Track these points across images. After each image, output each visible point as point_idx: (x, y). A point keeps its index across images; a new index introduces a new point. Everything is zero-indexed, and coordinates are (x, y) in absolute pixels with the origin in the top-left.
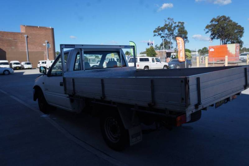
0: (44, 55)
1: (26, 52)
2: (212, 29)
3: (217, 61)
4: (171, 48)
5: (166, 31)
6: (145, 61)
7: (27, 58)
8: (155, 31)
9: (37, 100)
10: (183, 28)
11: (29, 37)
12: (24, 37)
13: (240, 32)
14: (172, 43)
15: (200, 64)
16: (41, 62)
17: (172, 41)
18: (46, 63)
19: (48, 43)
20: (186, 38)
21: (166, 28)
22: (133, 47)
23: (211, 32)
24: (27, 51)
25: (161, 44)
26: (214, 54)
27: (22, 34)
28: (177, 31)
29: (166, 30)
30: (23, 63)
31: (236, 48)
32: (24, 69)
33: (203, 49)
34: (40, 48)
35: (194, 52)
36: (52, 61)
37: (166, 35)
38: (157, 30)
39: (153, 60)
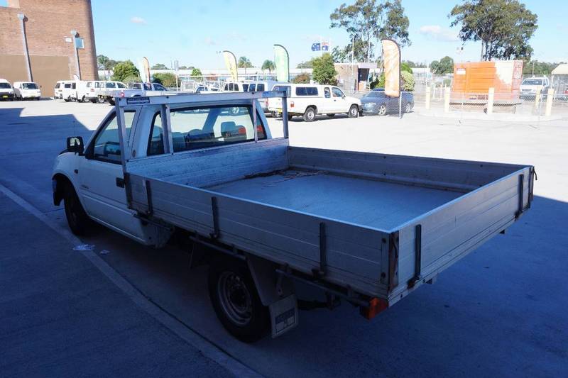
0: (70, 65)
1: (23, 57)
2: (466, 16)
3: (471, 99)
4: (368, 57)
5: (360, 17)
6: (310, 94)
7: (27, 73)
8: (333, 16)
9: (62, 202)
10: (400, 11)
11: (29, 19)
12: (18, 20)
13: (528, 25)
14: (371, 45)
15: (434, 101)
16: (62, 83)
17: (373, 40)
18: (74, 87)
19: (77, 36)
20: (406, 35)
21: (359, 9)
22: (282, 95)
23: (464, 24)
24: (25, 53)
25: (348, 47)
26: (464, 81)
27: (10, 10)
28: (385, 18)
29: (360, 14)
30: (17, 85)
31: (515, 70)
32: (20, 99)
33: (443, 61)
34: (59, 48)
35: (421, 66)
36: (89, 84)
37: (360, 27)
38: (338, 13)
39: (326, 92)
